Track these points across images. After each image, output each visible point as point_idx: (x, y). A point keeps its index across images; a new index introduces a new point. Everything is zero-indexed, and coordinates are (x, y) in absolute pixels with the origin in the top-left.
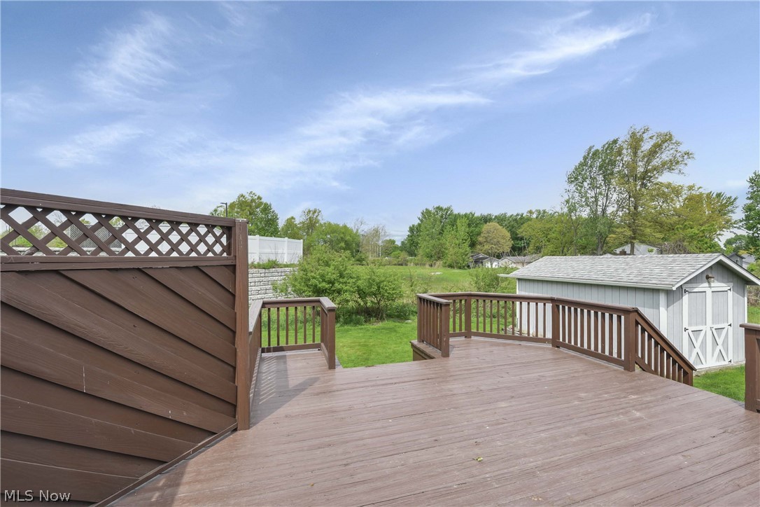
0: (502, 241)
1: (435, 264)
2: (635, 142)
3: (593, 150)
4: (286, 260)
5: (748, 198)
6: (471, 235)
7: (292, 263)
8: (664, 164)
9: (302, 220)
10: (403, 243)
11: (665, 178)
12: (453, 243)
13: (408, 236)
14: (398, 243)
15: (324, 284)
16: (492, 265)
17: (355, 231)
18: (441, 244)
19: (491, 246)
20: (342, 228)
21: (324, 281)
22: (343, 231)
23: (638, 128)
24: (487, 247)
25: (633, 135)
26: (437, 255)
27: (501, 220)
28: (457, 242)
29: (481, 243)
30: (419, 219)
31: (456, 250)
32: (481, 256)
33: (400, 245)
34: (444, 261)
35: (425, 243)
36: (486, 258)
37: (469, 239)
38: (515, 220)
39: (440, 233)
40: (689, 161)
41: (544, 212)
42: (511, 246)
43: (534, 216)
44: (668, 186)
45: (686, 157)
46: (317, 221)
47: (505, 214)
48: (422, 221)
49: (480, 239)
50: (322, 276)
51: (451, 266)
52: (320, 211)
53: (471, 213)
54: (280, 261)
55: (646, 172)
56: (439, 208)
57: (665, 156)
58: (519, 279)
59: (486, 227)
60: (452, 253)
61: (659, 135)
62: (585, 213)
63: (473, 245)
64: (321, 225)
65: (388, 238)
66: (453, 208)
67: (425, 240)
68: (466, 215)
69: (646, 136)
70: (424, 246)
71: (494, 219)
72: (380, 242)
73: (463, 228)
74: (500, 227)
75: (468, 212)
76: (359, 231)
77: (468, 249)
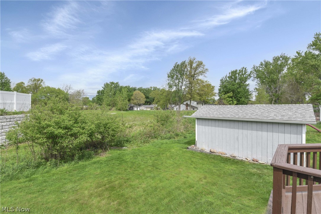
0: (142, 99)
1: (112, 109)
2: (191, 63)
3: (177, 64)
4: (15, 108)
5: (220, 87)
6: (129, 96)
7: (21, 110)
8: (200, 72)
9: (29, 84)
10: (93, 99)
11: (200, 77)
12: (120, 100)
13: (97, 95)
14: (91, 99)
15: (60, 130)
16: (137, 109)
17: (66, 92)
18: (114, 100)
19: (137, 101)
20: (57, 90)
21: (60, 127)
22: (58, 91)
23: (192, 58)
24: (135, 101)
25: (190, 61)
26: (113, 105)
27: (140, 90)
28: (123, 99)
29: (133, 100)
30: (103, 87)
31: (122, 102)
32: (132, 105)
33: (91, 100)
34: (116, 107)
35: (106, 99)
36: (135, 106)
37: (128, 98)
38: (146, 90)
39: (114, 95)
40: (207, 72)
41: (156, 87)
42: (145, 101)
43: (152, 89)
44: (200, 80)
45: (206, 70)
46: (40, 86)
47: (142, 87)
48: (104, 88)
49: (132, 98)
50: (57, 123)
51: (120, 110)
52: (42, 80)
53: (128, 86)
54: (8, 109)
55: (195, 74)
56: (112, 83)
57: (200, 70)
58: (198, 119)
59: (135, 93)
60: (120, 104)
61: (199, 62)
62: (174, 89)
63: (129, 100)
64: (43, 88)
65: (85, 97)
66: (119, 83)
67: (107, 98)
68: (126, 87)
69: (194, 61)
70: (106, 101)
71: (138, 89)
72: (81, 98)
73: (125, 93)
74: (140, 93)
75: (127, 85)
76: (68, 92)
77: (128, 102)
